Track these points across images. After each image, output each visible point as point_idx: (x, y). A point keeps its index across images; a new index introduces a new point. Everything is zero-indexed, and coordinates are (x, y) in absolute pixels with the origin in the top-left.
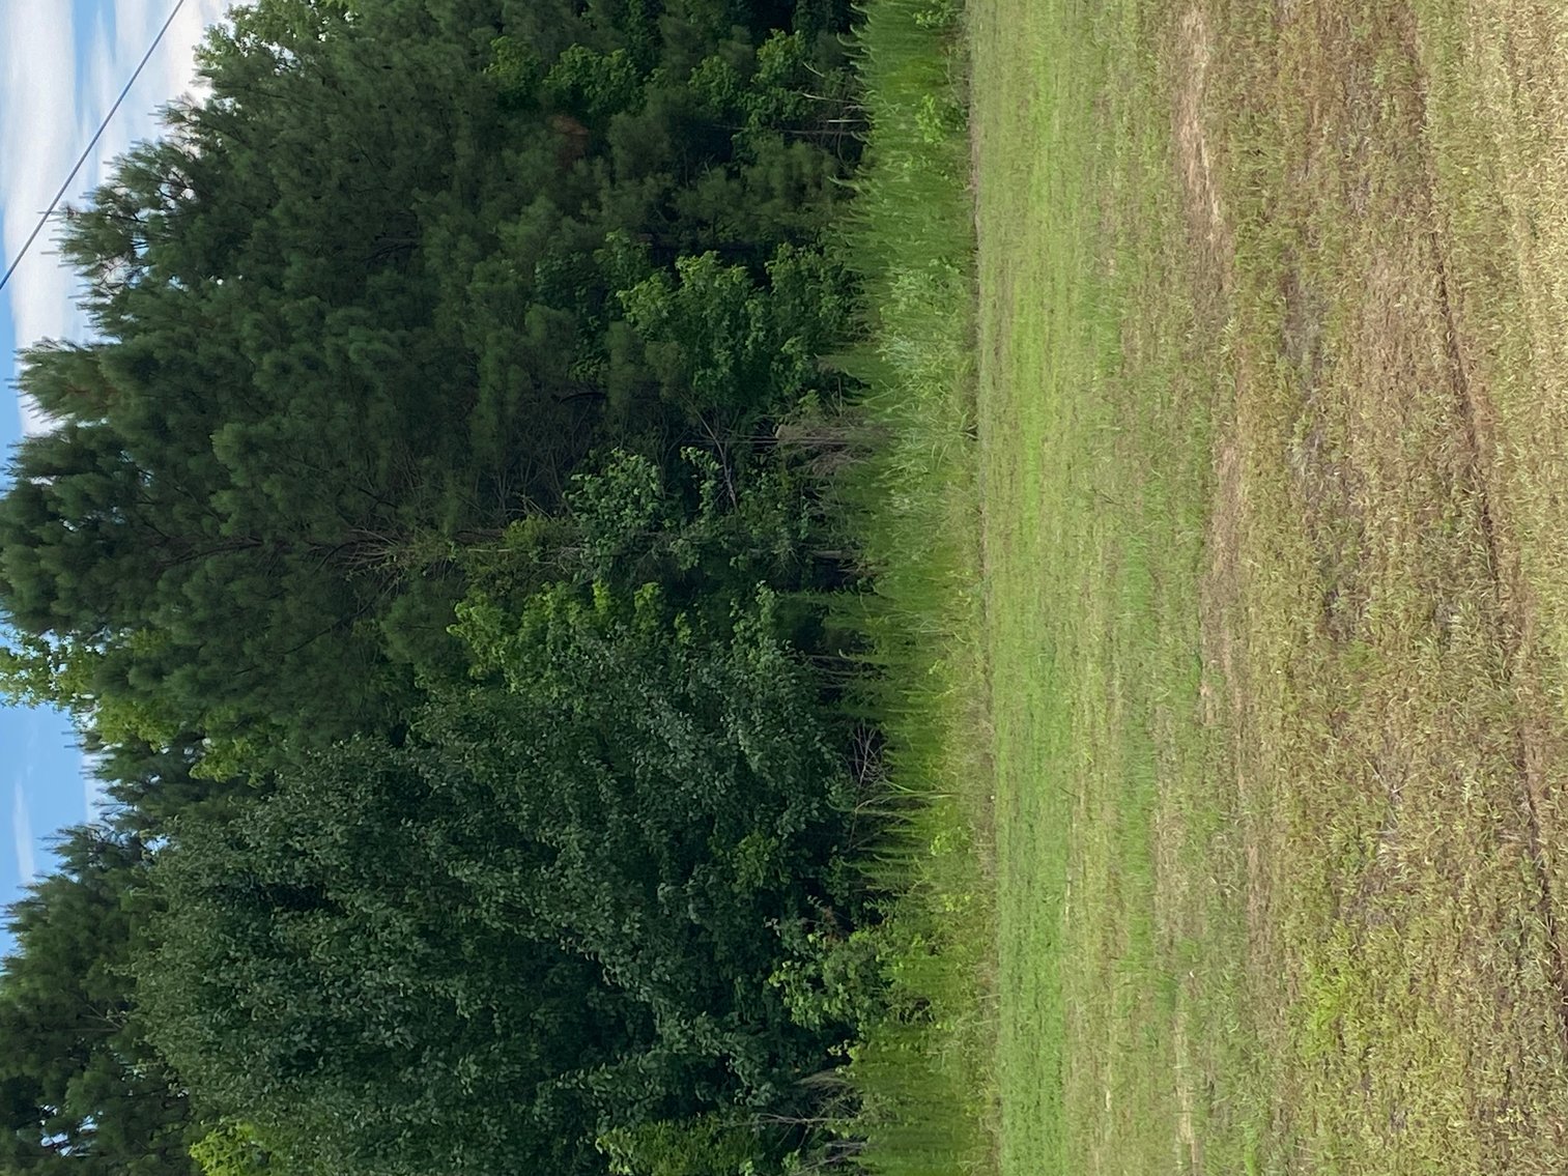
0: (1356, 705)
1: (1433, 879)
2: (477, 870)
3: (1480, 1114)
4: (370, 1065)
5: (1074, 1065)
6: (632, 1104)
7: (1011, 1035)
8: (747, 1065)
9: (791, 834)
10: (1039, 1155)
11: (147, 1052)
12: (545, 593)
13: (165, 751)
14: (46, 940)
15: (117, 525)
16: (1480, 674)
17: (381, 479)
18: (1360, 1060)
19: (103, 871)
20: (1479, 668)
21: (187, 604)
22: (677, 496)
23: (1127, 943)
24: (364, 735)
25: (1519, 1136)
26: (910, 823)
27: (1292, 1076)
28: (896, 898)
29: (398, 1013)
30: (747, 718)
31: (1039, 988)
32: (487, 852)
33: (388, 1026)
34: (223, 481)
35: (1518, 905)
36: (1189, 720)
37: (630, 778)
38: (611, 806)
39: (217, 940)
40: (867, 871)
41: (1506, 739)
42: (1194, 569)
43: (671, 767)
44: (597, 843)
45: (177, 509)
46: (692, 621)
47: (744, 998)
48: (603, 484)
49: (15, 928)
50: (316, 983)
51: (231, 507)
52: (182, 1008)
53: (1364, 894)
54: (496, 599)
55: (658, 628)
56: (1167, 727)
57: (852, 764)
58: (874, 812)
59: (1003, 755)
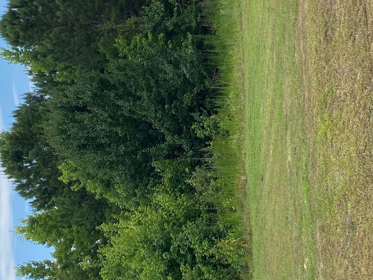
0: (333, 57)
1: (349, 98)
2: (122, 102)
3: (359, 153)
4: (99, 147)
5: (263, 145)
6: (160, 156)
7: (248, 138)
8: (187, 146)
9: (196, 93)
10: (255, 165)
11: (47, 145)
12: (137, 36)
13: (48, 75)
14: (22, 119)
15: (33, 20)
16: (362, 49)
17: (96, 8)
18: (331, 141)
19: (34, 103)
20: (362, 47)
21: (51, 39)
22: (168, 12)
23: (276, 117)
24: (95, 71)
25: (368, 157)
26: (225, 90)
27: (314, 145)
28: (221, 108)
29: (105, 135)
30: (186, 65)
31: (255, 127)
32: (125, 98)
33: (103, 138)
34: (58, 8)
35: (370, 104)
36: (292, 62)
37: (158, 80)
38: (154, 87)
39: (62, 119)
40: (214, 101)
41: (368, 64)
42: (294, 26)
43: (168, 77)
44: (150, 95)
45: (48, 16)
46: (172, 42)
47: (186, 131)
48: (150, 9)
49: (15, 116)
50: (86, 128)
51: (60, 15)
52: (55, 134)
53: (333, 102)
54: (125, 37)
55: (164, 44)
56: (287, 65)
57: (211, 76)
58: (216, 87)
59: (247, 73)
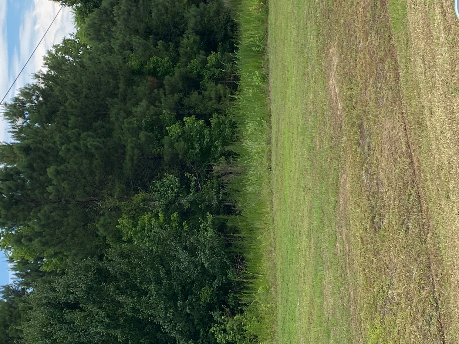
0: (381, 250)
1: (404, 301)
2: (124, 298)
9: (217, 287)
12: (145, 216)
13: (32, 262)
15: (19, 196)
16: (417, 241)
17: (97, 182)
19: (13, 298)
20: (417, 239)
21: (39, 219)
22: (184, 187)
23: (316, 319)
24: (91, 258)
26: (253, 283)
28: (248, 306)
29: (101, 340)
30: (204, 252)
31: (290, 332)
32: (127, 292)
34: (50, 183)
35: (429, 309)
36: (333, 253)
37: (170, 270)
38: (164, 278)
39: (47, 319)
40: (239, 297)
41: (425, 260)
42: (334, 209)
43: (182, 267)
44: (160, 289)
45: (37, 191)
46: (188, 224)
47: (203, 335)
48: (162, 184)
50: (76, 331)
51: (52, 191)
52: (37, 339)
53: (384, 305)
54: (130, 217)
55: (178, 225)
56: (327, 256)
57: (235, 266)
58: (241, 280)
59: (279, 263)
